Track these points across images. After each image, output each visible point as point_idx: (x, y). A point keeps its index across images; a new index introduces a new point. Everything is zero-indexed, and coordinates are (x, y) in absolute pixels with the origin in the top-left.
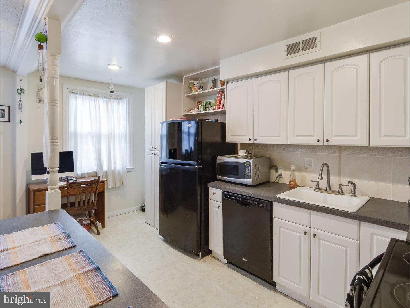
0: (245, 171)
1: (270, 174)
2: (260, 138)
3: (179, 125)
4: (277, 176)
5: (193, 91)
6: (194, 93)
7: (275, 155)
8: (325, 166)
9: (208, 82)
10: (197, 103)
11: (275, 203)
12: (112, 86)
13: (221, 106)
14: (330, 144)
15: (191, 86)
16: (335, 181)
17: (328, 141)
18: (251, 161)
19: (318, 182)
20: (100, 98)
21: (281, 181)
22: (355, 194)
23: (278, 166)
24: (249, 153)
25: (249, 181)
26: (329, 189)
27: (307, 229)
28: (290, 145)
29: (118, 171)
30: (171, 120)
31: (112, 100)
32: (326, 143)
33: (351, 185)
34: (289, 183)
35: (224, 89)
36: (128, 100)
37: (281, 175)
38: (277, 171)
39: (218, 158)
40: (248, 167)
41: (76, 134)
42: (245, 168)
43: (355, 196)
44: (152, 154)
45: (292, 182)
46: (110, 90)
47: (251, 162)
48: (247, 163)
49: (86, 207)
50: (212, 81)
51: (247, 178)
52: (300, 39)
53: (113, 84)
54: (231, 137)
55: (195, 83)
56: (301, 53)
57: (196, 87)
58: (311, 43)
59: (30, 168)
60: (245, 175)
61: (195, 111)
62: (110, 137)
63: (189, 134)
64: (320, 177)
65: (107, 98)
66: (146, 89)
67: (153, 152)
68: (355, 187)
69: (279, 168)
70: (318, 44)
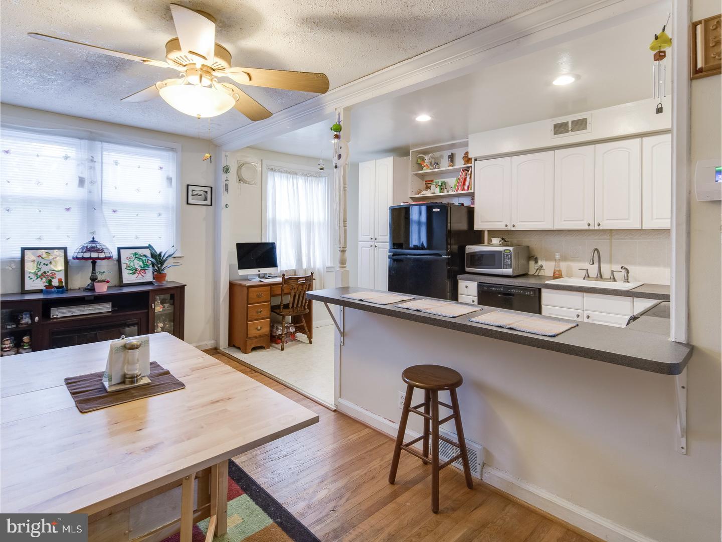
0: (504, 260)
1: (529, 266)
2: (519, 223)
3: (406, 210)
4: (537, 268)
5: (424, 168)
6: (425, 171)
7: (534, 243)
8: (596, 251)
9: (442, 157)
10: (424, 182)
11: (543, 290)
12: (321, 162)
13: (466, 187)
14: (601, 228)
15: (419, 161)
16: (606, 269)
17: (599, 225)
18: (511, 248)
19: (587, 270)
20: (298, 176)
21: (542, 273)
22: (628, 280)
23: (538, 256)
24: (505, 241)
25: (509, 271)
26: (600, 276)
27: (580, 312)
28: (555, 230)
29: (318, 269)
30: (402, 204)
31: (310, 178)
32: (597, 228)
33: (623, 271)
34: (552, 275)
35: (471, 167)
36: (327, 178)
37: (542, 266)
38: (536, 262)
39: (468, 247)
40: (507, 255)
41: (274, 222)
42: (504, 257)
43: (628, 282)
44: (371, 246)
45: (557, 272)
46: (320, 167)
47: (512, 250)
48: (506, 251)
49: (290, 310)
50: (449, 156)
51: (506, 268)
52: (569, 119)
53: (323, 160)
54: (480, 224)
55: (426, 158)
56: (570, 133)
57: (427, 163)
58: (581, 124)
59: (235, 262)
60: (504, 264)
61: (426, 193)
62: (310, 226)
63: (419, 223)
64: (591, 263)
65: (306, 175)
66: (360, 165)
67: (372, 244)
68: (628, 272)
69: (539, 258)
70: (588, 125)
